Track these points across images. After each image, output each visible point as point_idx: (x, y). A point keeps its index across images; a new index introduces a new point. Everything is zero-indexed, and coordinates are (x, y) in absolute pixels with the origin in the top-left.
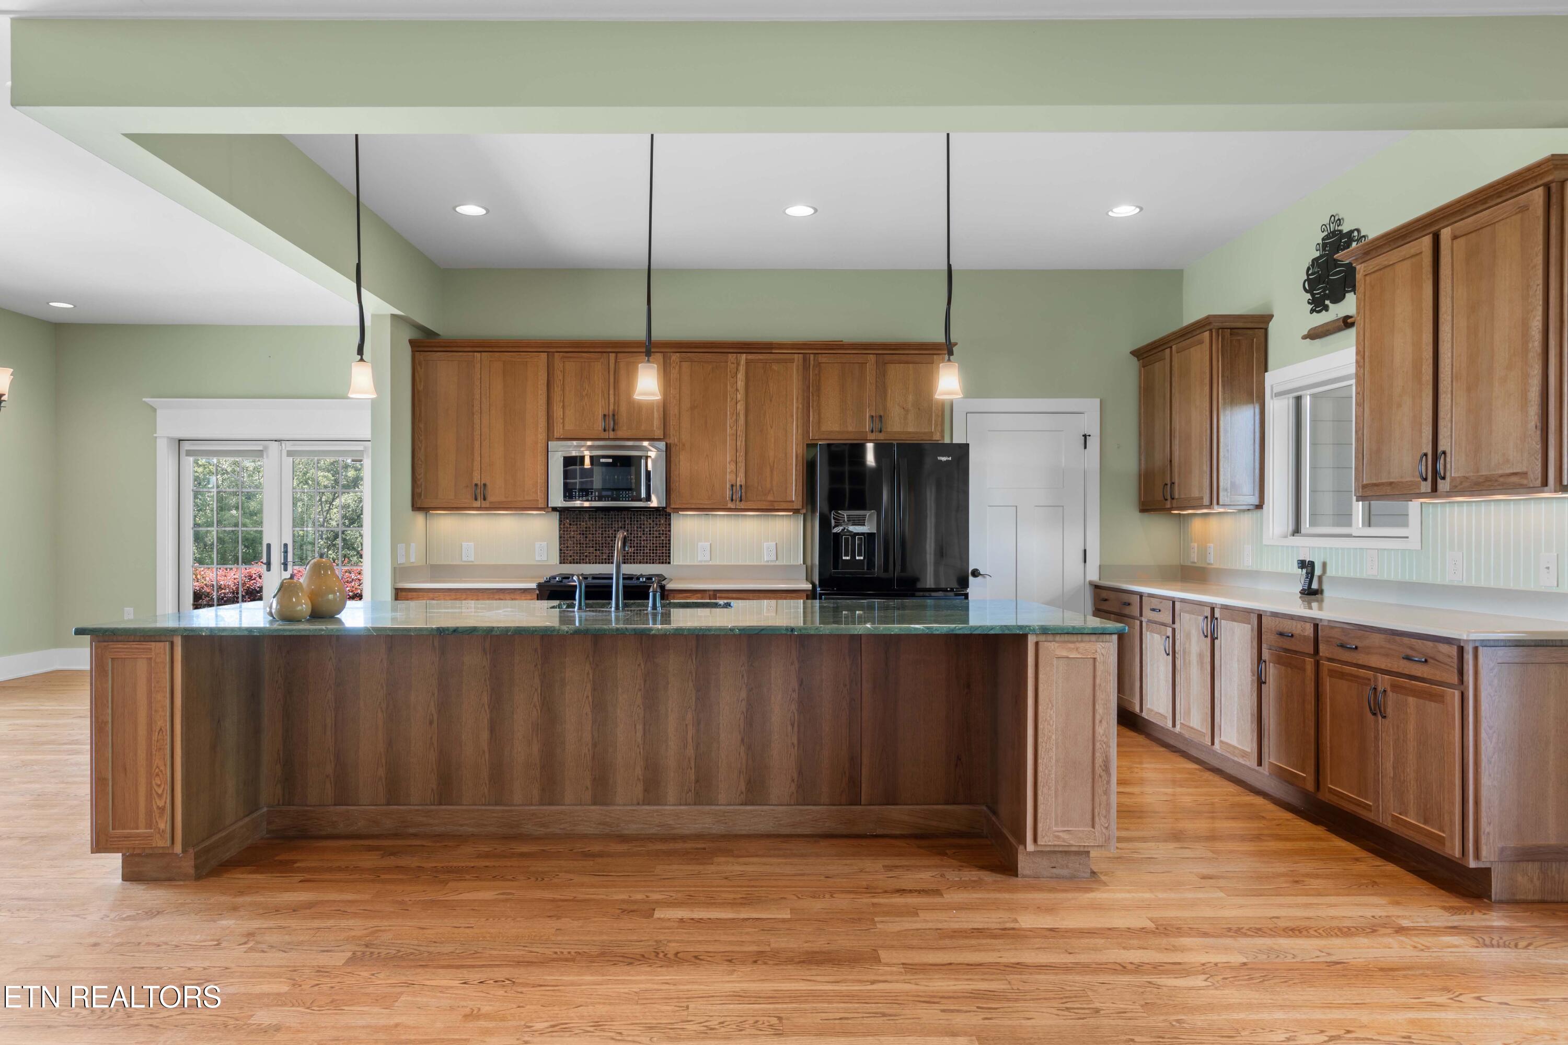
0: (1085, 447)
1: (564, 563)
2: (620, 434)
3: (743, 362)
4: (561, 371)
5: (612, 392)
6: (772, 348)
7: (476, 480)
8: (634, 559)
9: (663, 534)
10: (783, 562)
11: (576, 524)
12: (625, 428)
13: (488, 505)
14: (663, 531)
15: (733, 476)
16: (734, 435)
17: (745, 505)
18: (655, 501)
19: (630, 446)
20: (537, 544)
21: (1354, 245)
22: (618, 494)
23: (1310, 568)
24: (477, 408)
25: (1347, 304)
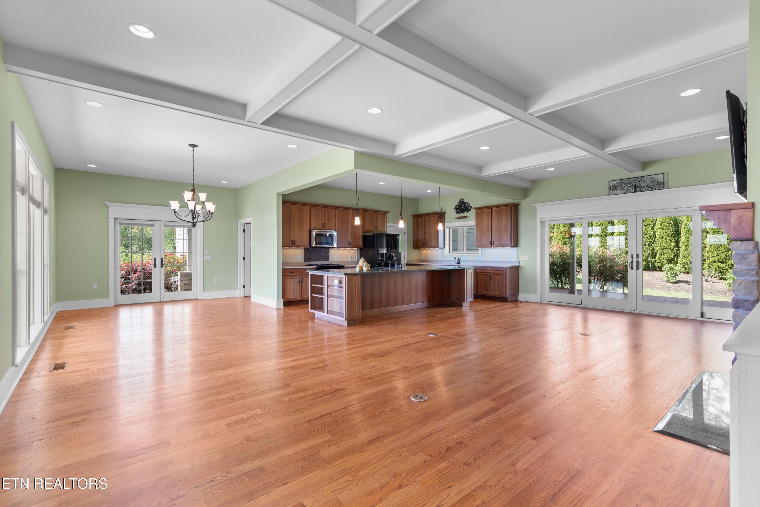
0: (405, 235)
1: (305, 261)
2: (326, 228)
3: (351, 212)
4: (312, 211)
5: (324, 217)
7: (292, 239)
8: (322, 260)
9: (327, 254)
10: (353, 260)
11: (308, 251)
12: (327, 226)
13: (295, 246)
15: (349, 239)
16: (349, 230)
17: (351, 246)
18: (335, 245)
19: (329, 232)
20: (299, 256)
21: (466, 204)
22: (327, 243)
23: (459, 259)
24: (292, 220)
25: (465, 214)
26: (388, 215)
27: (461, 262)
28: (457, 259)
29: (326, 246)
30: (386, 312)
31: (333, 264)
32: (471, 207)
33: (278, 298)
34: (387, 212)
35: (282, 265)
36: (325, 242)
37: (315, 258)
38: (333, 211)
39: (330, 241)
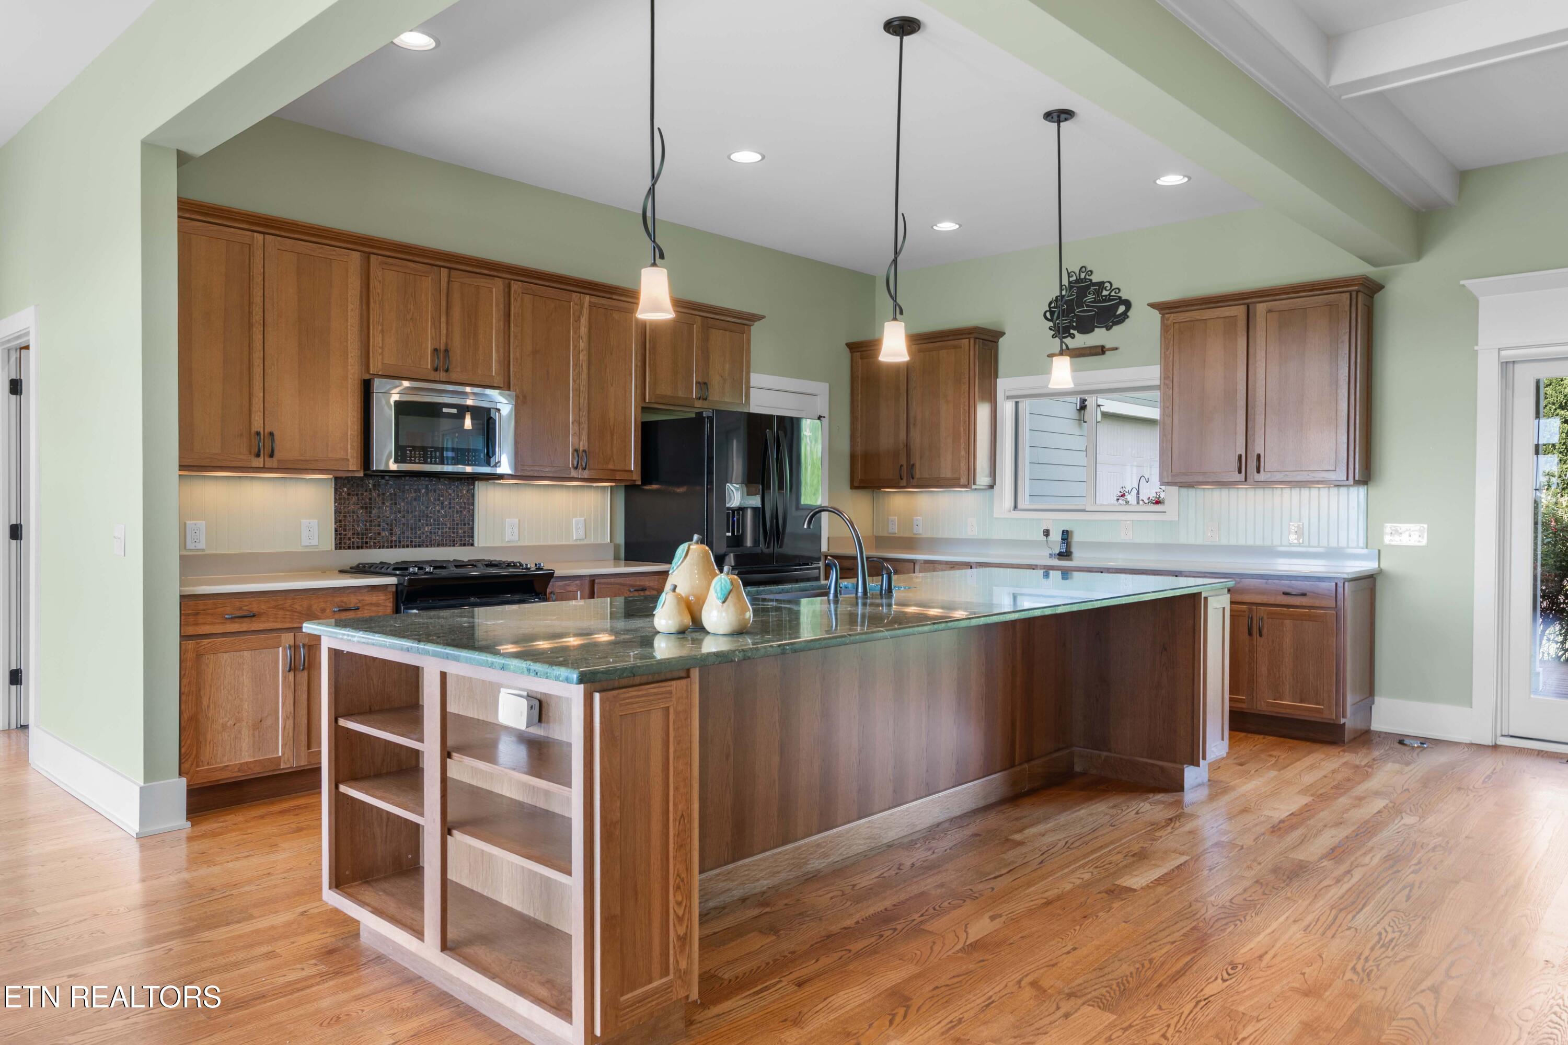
1: (340, 548)
2: (454, 376)
3: (586, 305)
4: (380, 282)
5: (443, 319)
6: (614, 293)
7: (257, 425)
8: (431, 541)
9: (465, 508)
10: (591, 541)
11: (357, 495)
12: (459, 370)
13: (275, 465)
14: (465, 503)
15: (576, 439)
16: (577, 391)
17: (586, 474)
18: (505, 466)
19: (474, 394)
20: (305, 522)
21: (1105, 293)
22: (462, 456)
23: (1066, 536)
24: (257, 317)
25: (1099, 336)
26: (757, 331)
27: (1075, 550)
28: (1056, 536)
29: (460, 468)
30: (816, 864)
31: (491, 564)
32: (1128, 304)
33: (151, 771)
34: (754, 318)
35: (182, 573)
36: (453, 450)
37: (397, 530)
38: (496, 289)
39: (479, 443)
